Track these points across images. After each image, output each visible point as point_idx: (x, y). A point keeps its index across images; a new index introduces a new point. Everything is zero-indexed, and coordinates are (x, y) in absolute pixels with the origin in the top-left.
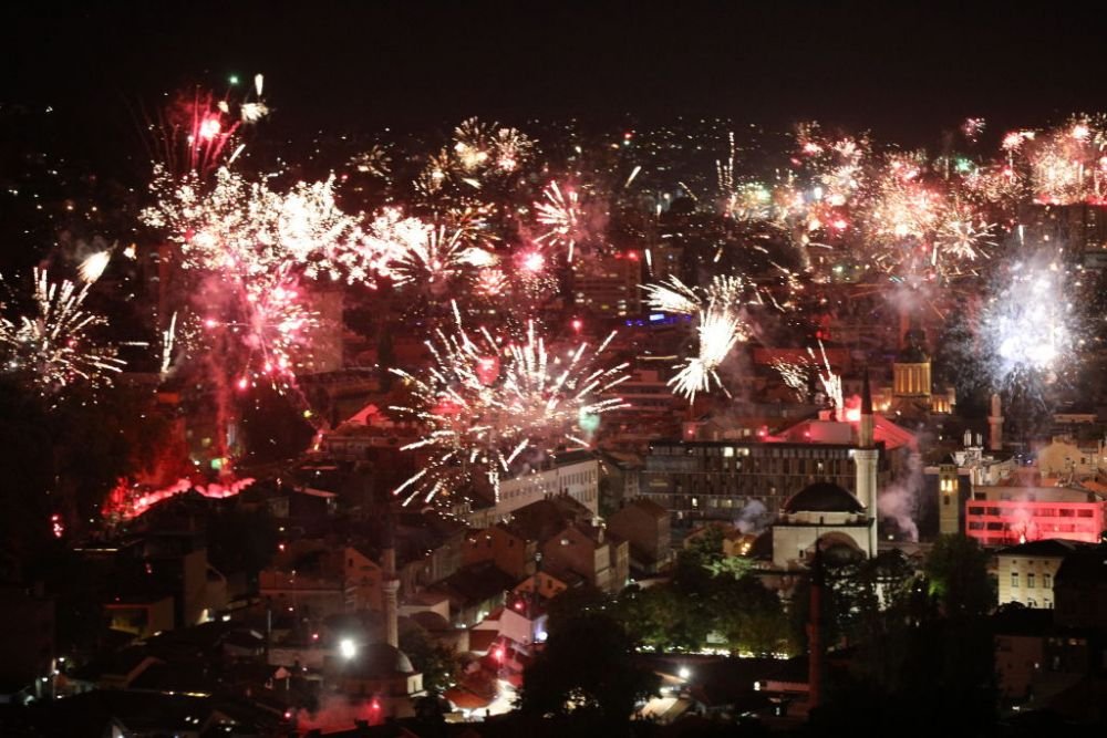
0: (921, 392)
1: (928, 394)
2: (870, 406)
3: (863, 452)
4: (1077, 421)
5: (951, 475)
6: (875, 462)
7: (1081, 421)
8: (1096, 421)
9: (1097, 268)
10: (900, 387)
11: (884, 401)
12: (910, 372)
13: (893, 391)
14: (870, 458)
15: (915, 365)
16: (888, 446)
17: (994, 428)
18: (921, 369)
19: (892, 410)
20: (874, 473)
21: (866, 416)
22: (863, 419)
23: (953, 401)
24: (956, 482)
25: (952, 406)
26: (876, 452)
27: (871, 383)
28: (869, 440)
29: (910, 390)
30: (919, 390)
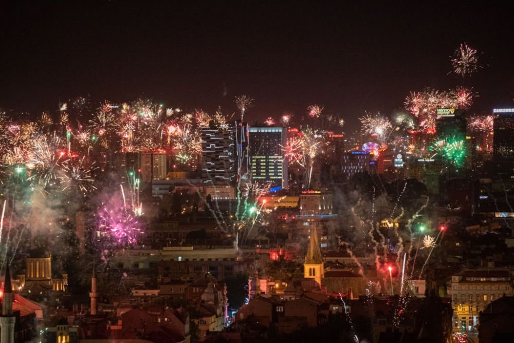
0: (45, 277)
1: (49, 278)
2: (10, 288)
3: (5, 318)
4: (147, 295)
5: (64, 332)
6: (13, 325)
7: (150, 294)
8: (159, 294)
9: (161, 194)
10: (30, 275)
11: (19, 285)
12: (38, 264)
13: (26, 277)
14: (10, 322)
15: (42, 259)
16: (22, 314)
17: (92, 299)
18: (45, 262)
19: (26, 289)
20: (13, 333)
21: (7, 294)
22: (4, 296)
23: (66, 283)
24: (68, 337)
25: (66, 286)
26: (14, 319)
27: (11, 272)
28: (9, 311)
29: (38, 276)
30: (43, 276)
